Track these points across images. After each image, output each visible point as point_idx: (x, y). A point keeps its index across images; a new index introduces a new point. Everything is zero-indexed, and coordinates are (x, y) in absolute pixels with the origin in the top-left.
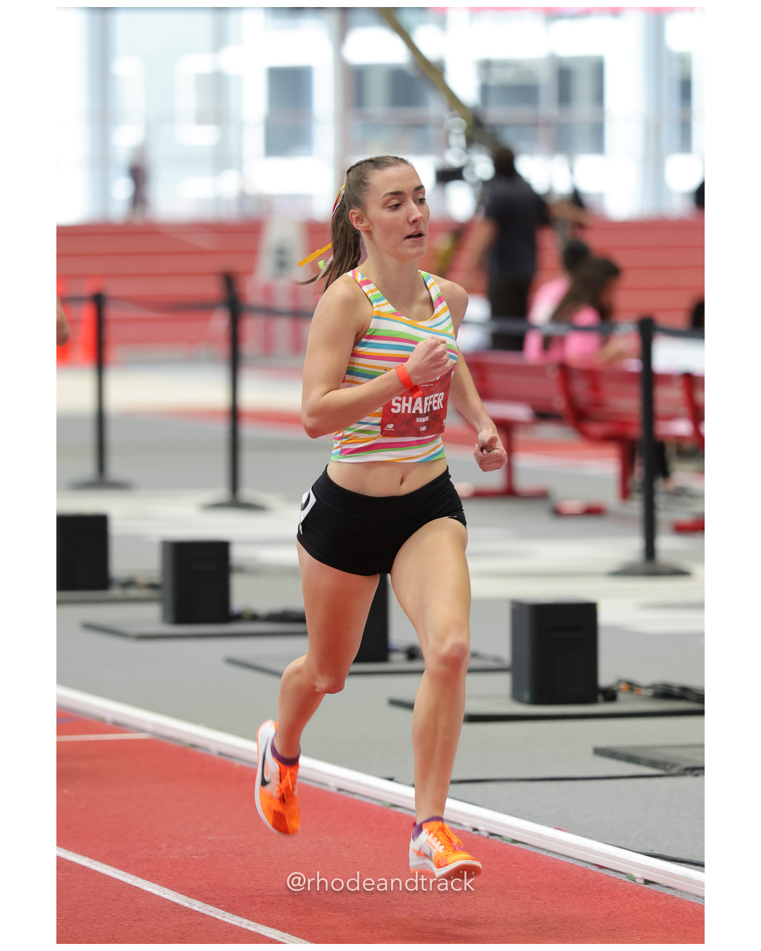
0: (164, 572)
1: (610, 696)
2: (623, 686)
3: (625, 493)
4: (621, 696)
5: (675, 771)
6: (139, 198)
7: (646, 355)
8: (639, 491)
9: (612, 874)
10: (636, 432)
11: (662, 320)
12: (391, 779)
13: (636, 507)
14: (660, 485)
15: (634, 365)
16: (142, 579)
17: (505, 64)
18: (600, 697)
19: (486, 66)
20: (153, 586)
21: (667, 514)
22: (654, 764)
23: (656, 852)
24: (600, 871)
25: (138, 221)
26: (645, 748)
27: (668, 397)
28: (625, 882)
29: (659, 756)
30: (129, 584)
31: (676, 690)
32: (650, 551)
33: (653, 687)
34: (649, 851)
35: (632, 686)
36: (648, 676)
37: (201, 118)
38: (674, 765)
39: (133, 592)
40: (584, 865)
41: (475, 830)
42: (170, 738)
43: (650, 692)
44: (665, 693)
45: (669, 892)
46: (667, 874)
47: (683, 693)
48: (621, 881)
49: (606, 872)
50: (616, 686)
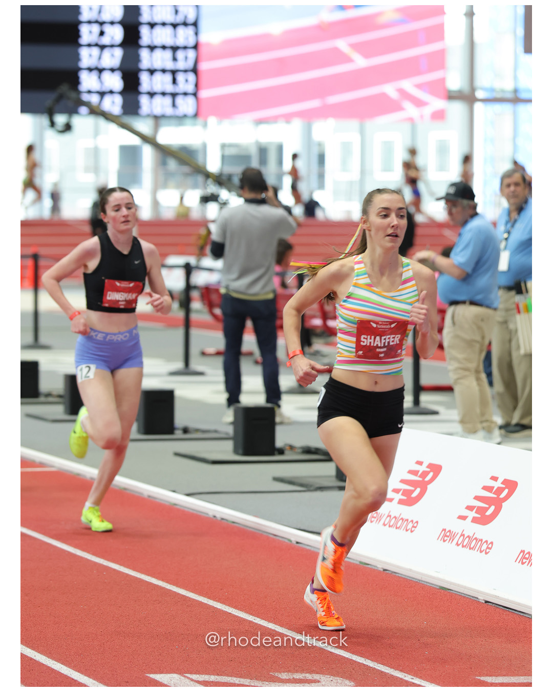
0: (65, 389)
1: (281, 452)
2: (287, 448)
4: (286, 452)
5: (312, 488)
6: (55, 208)
9: (281, 539)
12: (174, 491)
16: (55, 393)
17: (231, 145)
18: (276, 452)
19: (223, 146)
20: (60, 396)
22: (301, 485)
23: (302, 528)
24: (275, 537)
25: (56, 218)
26: (297, 478)
28: (287, 543)
29: (304, 481)
30: (48, 395)
31: (313, 450)
33: (302, 448)
34: (298, 528)
35: (292, 447)
36: (299, 443)
37: (87, 170)
38: (311, 486)
39: (50, 399)
40: (267, 534)
41: (215, 517)
42: (67, 471)
43: (300, 450)
44: (308, 451)
45: (308, 548)
46: (307, 539)
47: (316, 451)
48: (285, 542)
49: (277, 538)
50: (284, 447)
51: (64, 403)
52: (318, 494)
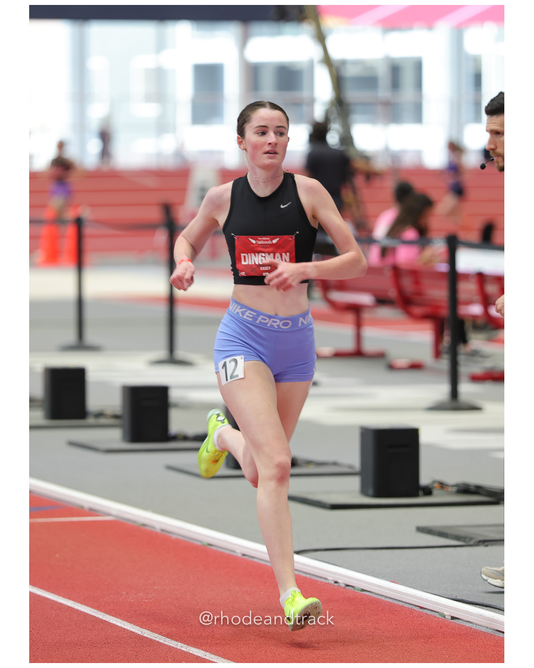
0: (124, 407)
1: (428, 491)
2: (436, 485)
3: (438, 354)
4: (435, 492)
5: (472, 543)
6: (105, 153)
7: (452, 260)
8: (447, 353)
9: (429, 613)
10: (445, 312)
11: (463, 236)
13: (444, 363)
15: (443, 267)
16: (109, 412)
17: (356, 62)
18: (421, 493)
19: (343, 63)
20: (116, 417)
21: (466, 368)
22: (457, 538)
23: (459, 597)
24: (421, 610)
25: (105, 168)
26: (451, 527)
27: (467, 289)
28: (439, 618)
29: (461, 532)
30: (100, 415)
31: (472, 488)
32: (454, 393)
33: (457, 485)
34: (454, 597)
35: (442, 485)
36: (453, 479)
37: (148, 98)
38: (471, 539)
39: (102, 421)
40: (411, 607)
41: (336, 582)
42: (128, 520)
43: (454, 489)
44: (465, 489)
45: (468, 625)
46: (467, 612)
47: (477, 490)
48: (435, 617)
49: (425, 611)
50: (432, 485)
51: (121, 426)
52: (481, 550)
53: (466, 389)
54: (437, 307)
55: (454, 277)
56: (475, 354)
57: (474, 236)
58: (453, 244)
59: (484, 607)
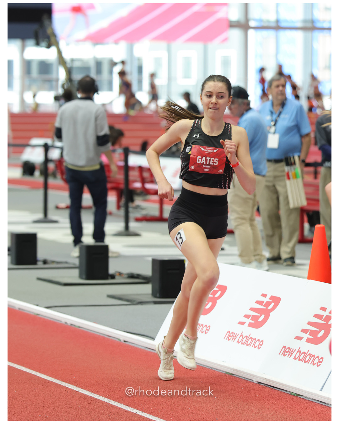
1: (113, 277)
2: (117, 274)
3: (119, 207)
4: (117, 277)
5: (135, 303)
7: (126, 160)
8: (123, 207)
9: (113, 339)
10: (122, 186)
11: (132, 148)
12: (37, 305)
13: (122, 212)
14: (131, 205)
15: (122, 164)
18: (109, 277)
21: (132, 215)
22: (128, 300)
23: (128, 331)
24: (108, 337)
26: (124, 295)
27: (134, 175)
28: (117, 341)
29: (129, 298)
31: (136, 275)
32: (127, 227)
33: (128, 274)
34: (125, 331)
35: (120, 274)
36: (126, 270)
38: (134, 301)
40: (103, 335)
41: (66, 323)
43: (126, 276)
44: (132, 276)
45: (132, 345)
46: (132, 338)
47: (138, 276)
48: (116, 341)
49: (111, 338)
50: (115, 274)
52: (139, 307)
53: (133, 225)
54: (119, 184)
55: (127, 168)
56: (137, 207)
57: (138, 148)
58: (126, 152)
59: (140, 336)
